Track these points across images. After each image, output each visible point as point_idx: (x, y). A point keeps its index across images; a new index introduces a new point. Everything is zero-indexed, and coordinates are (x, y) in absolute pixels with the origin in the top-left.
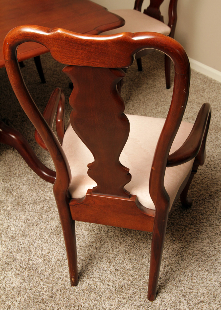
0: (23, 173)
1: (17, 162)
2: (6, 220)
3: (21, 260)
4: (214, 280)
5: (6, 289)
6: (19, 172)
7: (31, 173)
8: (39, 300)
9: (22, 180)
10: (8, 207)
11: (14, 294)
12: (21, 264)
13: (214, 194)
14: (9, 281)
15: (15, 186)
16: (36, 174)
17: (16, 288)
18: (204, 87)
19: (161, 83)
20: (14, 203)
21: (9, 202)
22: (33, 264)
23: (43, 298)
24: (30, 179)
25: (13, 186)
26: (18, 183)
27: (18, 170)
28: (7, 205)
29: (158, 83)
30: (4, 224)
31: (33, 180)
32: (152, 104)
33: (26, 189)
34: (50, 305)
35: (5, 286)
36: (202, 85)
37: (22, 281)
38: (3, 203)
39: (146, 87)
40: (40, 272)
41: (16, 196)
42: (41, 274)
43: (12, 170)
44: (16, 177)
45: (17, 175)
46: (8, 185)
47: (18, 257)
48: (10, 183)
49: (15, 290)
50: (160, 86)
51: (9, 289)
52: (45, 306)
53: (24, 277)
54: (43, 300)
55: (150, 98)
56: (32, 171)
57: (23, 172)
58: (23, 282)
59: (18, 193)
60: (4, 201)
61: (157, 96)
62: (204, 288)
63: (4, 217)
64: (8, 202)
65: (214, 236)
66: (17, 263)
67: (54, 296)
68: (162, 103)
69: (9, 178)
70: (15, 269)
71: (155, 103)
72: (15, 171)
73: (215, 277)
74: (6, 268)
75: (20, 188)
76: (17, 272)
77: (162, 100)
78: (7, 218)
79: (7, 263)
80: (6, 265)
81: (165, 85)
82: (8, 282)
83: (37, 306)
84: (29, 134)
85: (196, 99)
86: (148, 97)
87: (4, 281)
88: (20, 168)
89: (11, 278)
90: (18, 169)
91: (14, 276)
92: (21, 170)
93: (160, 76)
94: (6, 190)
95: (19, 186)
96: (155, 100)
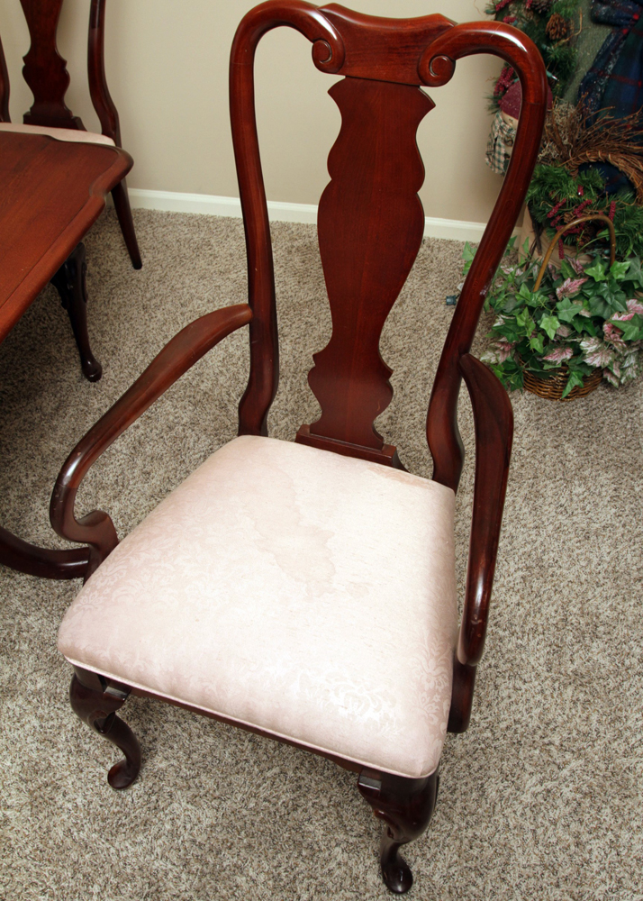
2: (60, 712)
3: (172, 765)
4: (512, 570)
5: (199, 840)
7: (19, 583)
8: (283, 810)
9: (13, 607)
10: (34, 682)
11: (225, 837)
12: (181, 774)
13: (392, 427)
14: (190, 822)
15: (8, 630)
16: (28, 576)
17: (217, 825)
18: (202, 236)
19: (117, 263)
20: (44, 667)
21: (31, 671)
22: (204, 756)
23: (284, 802)
24: (29, 597)
26: (10, 621)
28: (31, 680)
29: (110, 263)
30: (64, 722)
31: (38, 595)
32: (136, 312)
33: (40, 621)
34: (310, 804)
35: (191, 837)
36: (197, 235)
37: (215, 803)
39: (94, 284)
40: (234, 762)
41: (32, 648)
47: (163, 765)
49: (218, 829)
50: (121, 270)
51: (205, 837)
52: (304, 813)
53: (211, 792)
54: (288, 805)
55: (121, 301)
58: (220, 803)
59: (31, 641)
61: (132, 293)
62: (511, 593)
63: (52, 708)
64: (27, 673)
66: (171, 777)
67: (302, 783)
68: (154, 301)
70: (179, 792)
71: (141, 308)
73: (512, 563)
74: (160, 803)
75: (24, 627)
76: (190, 794)
77: (148, 295)
78: (58, 705)
79: (151, 791)
80: (154, 798)
81: (129, 264)
82: (188, 826)
83: (289, 823)
85: (210, 267)
86: (115, 301)
87: (181, 829)
89: (186, 813)
91: (189, 806)
93: (101, 248)
95: (19, 624)
96: (134, 301)
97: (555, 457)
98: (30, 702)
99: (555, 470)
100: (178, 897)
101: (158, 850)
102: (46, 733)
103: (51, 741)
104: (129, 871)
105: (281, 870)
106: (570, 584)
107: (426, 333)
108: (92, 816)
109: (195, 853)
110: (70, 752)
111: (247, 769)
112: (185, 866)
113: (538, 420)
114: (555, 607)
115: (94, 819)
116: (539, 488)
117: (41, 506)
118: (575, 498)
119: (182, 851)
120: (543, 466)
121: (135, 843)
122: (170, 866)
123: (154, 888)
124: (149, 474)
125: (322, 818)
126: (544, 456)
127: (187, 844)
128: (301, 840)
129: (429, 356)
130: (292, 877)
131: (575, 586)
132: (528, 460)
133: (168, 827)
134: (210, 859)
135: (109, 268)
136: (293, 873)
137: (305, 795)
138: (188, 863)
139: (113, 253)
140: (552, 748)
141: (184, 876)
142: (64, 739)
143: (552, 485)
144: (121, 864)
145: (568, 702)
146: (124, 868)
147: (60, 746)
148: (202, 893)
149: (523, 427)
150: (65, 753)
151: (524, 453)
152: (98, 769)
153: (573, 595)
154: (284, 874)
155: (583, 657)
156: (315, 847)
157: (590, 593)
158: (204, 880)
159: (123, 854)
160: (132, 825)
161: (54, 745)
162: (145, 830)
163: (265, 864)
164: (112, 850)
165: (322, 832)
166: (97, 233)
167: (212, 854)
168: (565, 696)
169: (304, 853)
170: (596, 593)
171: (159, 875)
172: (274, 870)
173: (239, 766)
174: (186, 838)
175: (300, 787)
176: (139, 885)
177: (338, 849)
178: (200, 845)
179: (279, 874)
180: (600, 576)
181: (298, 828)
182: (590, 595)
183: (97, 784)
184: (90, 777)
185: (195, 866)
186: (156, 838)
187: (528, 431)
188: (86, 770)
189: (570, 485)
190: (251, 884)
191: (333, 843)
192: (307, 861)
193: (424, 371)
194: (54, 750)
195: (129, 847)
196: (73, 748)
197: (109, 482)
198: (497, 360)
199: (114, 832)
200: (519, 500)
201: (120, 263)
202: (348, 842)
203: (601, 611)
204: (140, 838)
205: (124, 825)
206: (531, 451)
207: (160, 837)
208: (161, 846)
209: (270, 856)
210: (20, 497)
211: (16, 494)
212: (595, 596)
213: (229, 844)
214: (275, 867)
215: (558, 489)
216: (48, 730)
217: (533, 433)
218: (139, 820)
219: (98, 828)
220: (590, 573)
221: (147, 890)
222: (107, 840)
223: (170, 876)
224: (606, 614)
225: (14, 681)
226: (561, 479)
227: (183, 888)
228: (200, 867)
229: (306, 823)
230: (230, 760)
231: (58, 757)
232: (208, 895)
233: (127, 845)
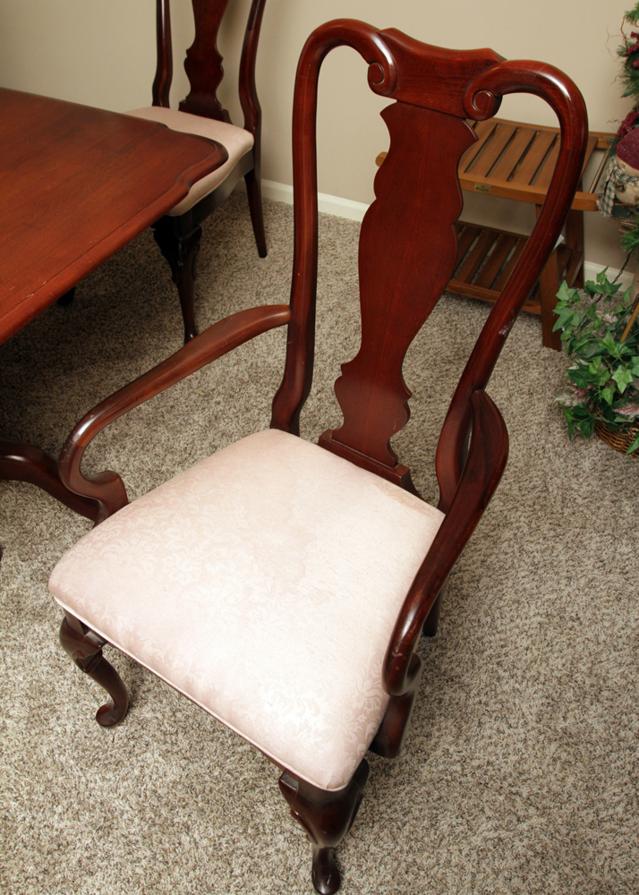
0: (57, 528)
1: (29, 505)
3: (157, 718)
4: (531, 613)
5: (159, 792)
6: (49, 527)
7: (76, 522)
8: (241, 787)
9: (65, 542)
11: (182, 796)
12: (162, 728)
14: (157, 773)
15: (54, 562)
16: (85, 518)
17: (180, 783)
18: (329, 236)
19: (245, 249)
22: (187, 717)
23: (245, 779)
25: (52, 563)
27: (42, 524)
29: (238, 248)
32: (248, 297)
34: (268, 788)
35: (153, 788)
36: (325, 234)
37: (183, 763)
38: (49, 610)
39: (219, 265)
40: (211, 730)
42: (214, 731)
43: (29, 528)
44: (47, 542)
45: (48, 536)
46: (40, 565)
47: (149, 715)
48: (39, 557)
49: (180, 787)
50: (247, 256)
51: (166, 790)
52: (259, 795)
53: (183, 751)
54: (248, 783)
55: (238, 284)
56: (76, 515)
57: (58, 525)
58: (188, 764)
60: (49, 603)
61: (251, 278)
62: (523, 636)
65: (493, 531)
66: (152, 727)
68: (268, 289)
69: (31, 548)
70: (155, 744)
71: (254, 294)
72: (38, 527)
73: (533, 607)
74: (136, 749)
76: (164, 748)
77: (264, 283)
79: (131, 736)
80: (132, 743)
81: (256, 252)
82: (154, 777)
83: (243, 799)
84: (25, 435)
85: (328, 266)
86: (233, 284)
87: (147, 778)
88: (45, 517)
89: (156, 764)
90: (42, 521)
91: (160, 759)
92: (49, 522)
93: (235, 233)
94: (40, 578)
96: (250, 286)
97: (609, 511)
98: (53, 629)
99: (605, 525)
100: (126, 837)
101: (122, 791)
102: (59, 660)
103: (61, 669)
104: (91, 802)
105: (223, 840)
106: (586, 641)
107: (515, 364)
108: (75, 744)
109: (153, 802)
110: (74, 682)
111: (221, 740)
112: (140, 811)
113: (603, 471)
114: (564, 661)
115: (77, 747)
116: (584, 539)
117: (114, 458)
118: (618, 557)
119: (142, 798)
120: (594, 518)
121: (104, 779)
122: (128, 808)
123: (108, 823)
124: (216, 448)
125: (275, 804)
126: (599, 508)
127: (148, 793)
128: (250, 818)
129: (511, 388)
130: (231, 849)
131: (591, 645)
132: (581, 509)
133: (137, 772)
134: (164, 812)
135: (237, 253)
136: (233, 847)
137: (266, 778)
138: (144, 810)
139: (244, 240)
140: (518, 799)
141: (136, 820)
142: (72, 670)
143: (598, 539)
144: (87, 793)
145: (548, 758)
146: (88, 798)
147: (67, 675)
148: (147, 840)
149: (585, 475)
150: (69, 682)
151: (579, 501)
152: (92, 704)
153: (586, 653)
154: (225, 845)
155: (577, 717)
156: (261, 828)
157: (604, 655)
158: (153, 829)
159: (91, 785)
160: (106, 762)
161: (63, 672)
162: (116, 770)
163: (211, 830)
164: (83, 779)
165: (271, 817)
166: (236, 219)
167: (166, 808)
168: (547, 752)
169: (250, 831)
170: (611, 656)
171: (116, 813)
172: (217, 839)
173: (215, 734)
174: (149, 787)
175: (264, 769)
176: (96, 817)
177: (280, 837)
178: (159, 797)
179: (220, 844)
180: (620, 641)
181: (250, 807)
182: (604, 657)
183: (88, 717)
184: (84, 709)
185: (150, 814)
186: (124, 779)
187: (589, 479)
188: (82, 702)
189: (616, 542)
190: (193, 845)
191: (278, 830)
192: (250, 839)
193: (502, 401)
194: (61, 677)
195: (98, 780)
196: (77, 679)
197: (179, 448)
198: (571, 403)
199: (89, 764)
200: (560, 547)
201: (248, 249)
202: (292, 833)
203: (610, 676)
204: (109, 775)
205: (99, 760)
206: (587, 500)
207: (127, 779)
208: (125, 788)
209: (218, 825)
210: (99, 446)
211: (96, 442)
212: (608, 660)
213: (184, 803)
214: (219, 837)
215: (603, 543)
216: (61, 658)
217: (594, 483)
218: (113, 759)
219: (76, 756)
220: (611, 635)
221: (102, 823)
222: (82, 769)
223: (125, 816)
224: (615, 680)
225: (46, 608)
226: (609, 534)
227: (132, 831)
228: (153, 816)
229: (259, 804)
230: (209, 727)
231: (63, 684)
232: (152, 844)
233: (97, 778)
